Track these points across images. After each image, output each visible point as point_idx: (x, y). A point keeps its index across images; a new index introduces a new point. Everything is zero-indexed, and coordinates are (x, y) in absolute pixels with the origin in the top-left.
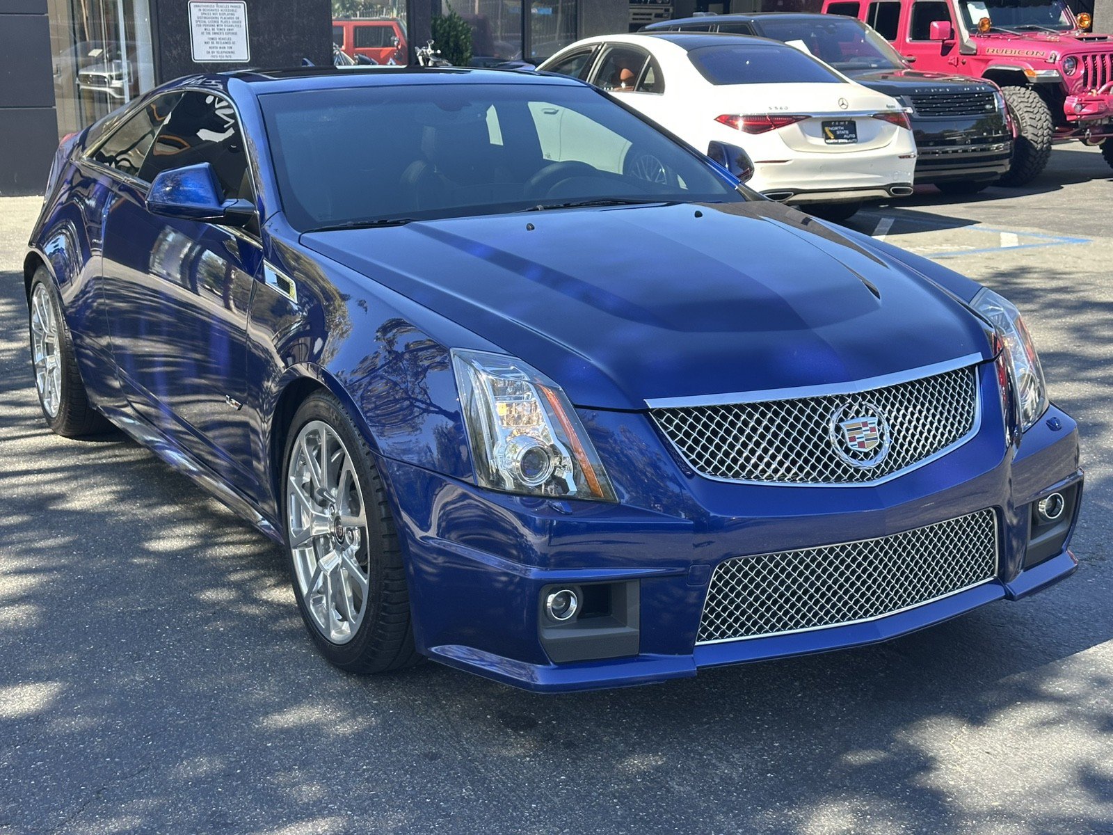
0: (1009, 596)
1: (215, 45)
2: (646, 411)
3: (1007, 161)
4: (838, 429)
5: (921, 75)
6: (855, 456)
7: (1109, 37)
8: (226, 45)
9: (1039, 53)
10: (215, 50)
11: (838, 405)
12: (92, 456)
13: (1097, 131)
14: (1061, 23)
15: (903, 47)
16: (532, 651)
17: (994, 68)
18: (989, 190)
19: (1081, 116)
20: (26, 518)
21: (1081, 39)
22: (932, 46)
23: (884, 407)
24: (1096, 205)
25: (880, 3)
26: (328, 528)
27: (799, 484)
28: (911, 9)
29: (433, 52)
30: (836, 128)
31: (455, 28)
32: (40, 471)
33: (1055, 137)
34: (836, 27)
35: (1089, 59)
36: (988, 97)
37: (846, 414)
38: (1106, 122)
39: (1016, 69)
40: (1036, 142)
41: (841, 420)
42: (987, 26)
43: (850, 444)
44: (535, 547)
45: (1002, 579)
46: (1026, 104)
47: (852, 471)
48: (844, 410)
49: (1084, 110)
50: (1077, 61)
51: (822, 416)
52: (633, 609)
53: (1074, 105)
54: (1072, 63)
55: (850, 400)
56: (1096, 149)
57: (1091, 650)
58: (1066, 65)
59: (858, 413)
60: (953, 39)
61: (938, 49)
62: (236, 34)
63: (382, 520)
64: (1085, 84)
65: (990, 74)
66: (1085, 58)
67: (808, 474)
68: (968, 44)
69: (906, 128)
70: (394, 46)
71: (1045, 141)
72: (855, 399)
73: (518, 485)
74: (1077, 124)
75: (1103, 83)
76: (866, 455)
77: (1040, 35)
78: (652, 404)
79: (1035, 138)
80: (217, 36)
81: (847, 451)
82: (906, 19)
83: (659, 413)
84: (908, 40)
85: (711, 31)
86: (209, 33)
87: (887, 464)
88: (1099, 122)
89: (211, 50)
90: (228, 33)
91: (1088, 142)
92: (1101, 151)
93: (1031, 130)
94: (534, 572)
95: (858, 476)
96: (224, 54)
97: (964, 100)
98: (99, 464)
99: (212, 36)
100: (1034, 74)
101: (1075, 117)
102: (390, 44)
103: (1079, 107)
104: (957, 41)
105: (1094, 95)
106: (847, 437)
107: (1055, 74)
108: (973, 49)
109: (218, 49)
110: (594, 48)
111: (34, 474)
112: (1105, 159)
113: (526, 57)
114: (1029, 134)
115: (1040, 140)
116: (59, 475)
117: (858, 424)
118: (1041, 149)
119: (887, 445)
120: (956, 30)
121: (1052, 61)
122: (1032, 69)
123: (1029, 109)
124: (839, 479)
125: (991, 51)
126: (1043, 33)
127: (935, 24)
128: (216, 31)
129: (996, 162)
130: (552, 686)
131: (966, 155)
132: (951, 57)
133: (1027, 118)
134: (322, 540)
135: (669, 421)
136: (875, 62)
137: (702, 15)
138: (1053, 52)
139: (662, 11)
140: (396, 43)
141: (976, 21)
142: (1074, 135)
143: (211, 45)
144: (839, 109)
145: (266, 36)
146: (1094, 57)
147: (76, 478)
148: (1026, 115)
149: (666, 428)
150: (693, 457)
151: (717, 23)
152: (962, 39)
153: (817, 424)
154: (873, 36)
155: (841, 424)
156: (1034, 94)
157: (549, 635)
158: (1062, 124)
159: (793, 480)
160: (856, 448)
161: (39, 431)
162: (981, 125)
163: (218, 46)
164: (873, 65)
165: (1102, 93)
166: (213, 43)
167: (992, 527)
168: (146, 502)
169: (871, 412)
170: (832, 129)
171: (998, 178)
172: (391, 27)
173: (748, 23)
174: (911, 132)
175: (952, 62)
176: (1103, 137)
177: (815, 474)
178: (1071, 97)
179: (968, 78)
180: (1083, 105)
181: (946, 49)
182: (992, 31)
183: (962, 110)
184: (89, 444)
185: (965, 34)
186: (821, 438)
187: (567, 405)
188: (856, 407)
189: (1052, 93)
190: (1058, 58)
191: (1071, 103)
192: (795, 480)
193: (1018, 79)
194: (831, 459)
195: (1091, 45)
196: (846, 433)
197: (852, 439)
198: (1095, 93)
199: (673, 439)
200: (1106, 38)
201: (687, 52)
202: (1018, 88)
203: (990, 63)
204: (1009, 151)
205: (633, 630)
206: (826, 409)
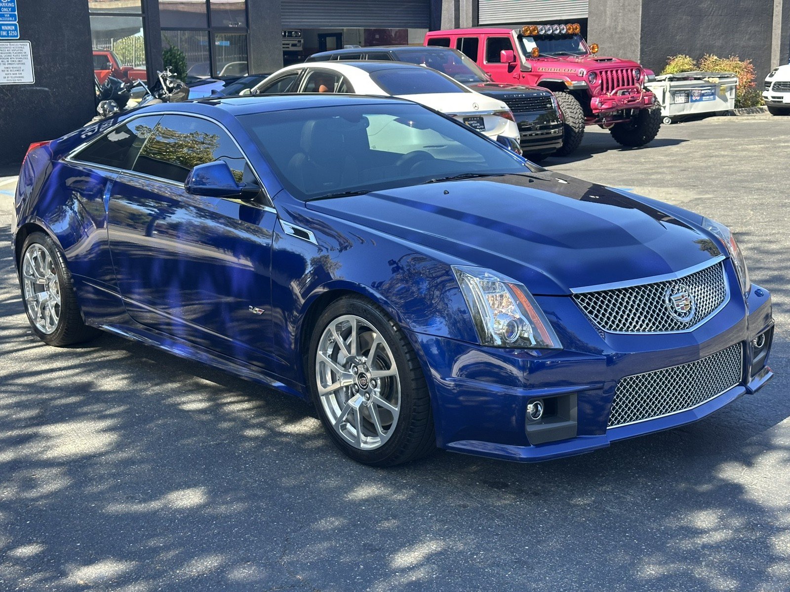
0: (749, 392)
1: (10, 72)
2: (570, 295)
3: (560, 140)
4: (670, 300)
5: (497, 85)
6: (679, 315)
7: (613, 59)
8: (17, 72)
9: (572, 70)
10: (9, 76)
11: (668, 286)
12: (88, 357)
13: (609, 119)
14: (580, 50)
15: (482, 67)
16: (522, 439)
17: (545, 80)
18: (548, 159)
19: (601, 110)
20: (82, 398)
21: (597, 60)
22: (503, 66)
23: (689, 286)
24: (622, 167)
25: (464, 38)
26: (352, 380)
27: (652, 333)
28: (485, 42)
29: (171, 74)
30: (472, 122)
31: (175, 57)
32: (60, 369)
33: (586, 122)
34: (445, 55)
35: (603, 73)
36: (547, 99)
37: (672, 291)
38: (615, 113)
39: (560, 81)
40: (575, 127)
41: (671, 295)
42: (537, 53)
43: (677, 308)
44: (520, 378)
45: (744, 383)
46: (567, 103)
47: (679, 323)
48: (672, 289)
49: (603, 106)
50: (596, 74)
51: (661, 293)
52: (574, 412)
53: (597, 103)
54: (593, 76)
55: (674, 283)
56: (607, 131)
57: (785, 421)
58: (590, 77)
59: (678, 290)
60: (515, 62)
61: (505, 68)
62: (24, 64)
63: (411, 370)
64: (602, 89)
65: (543, 84)
66: (601, 73)
67: (658, 327)
68: (526, 65)
69: (512, 120)
70: (109, 69)
71: (580, 127)
72: (676, 283)
73: (504, 342)
74: (598, 116)
75: (613, 89)
76: (685, 314)
77: (571, 58)
78: (574, 291)
79: (574, 125)
80: (11, 66)
81: (676, 312)
82: (483, 49)
83: (577, 296)
84: (485, 62)
85: (362, 59)
86: (5, 64)
87: (695, 318)
88: (611, 113)
89: (6, 76)
90: (19, 64)
91: (604, 127)
92: (610, 132)
93: (571, 120)
94: (519, 392)
95: (682, 326)
96: (16, 79)
97: (534, 102)
98: (100, 362)
99: (7, 66)
100: (571, 84)
101: (598, 111)
102: (106, 68)
103: (600, 104)
104: (518, 63)
105: (609, 96)
106: (675, 304)
107: (583, 83)
108: (529, 68)
109: (12, 75)
110: (300, 72)
111: (57, 371)
112: (613, 137)
113: (214, 76)
114: (570, 122)
115: (577, 126)
116: (77, 371)
117: (679, 297)
118: (578, 132)
119: (694, 308)
120: (517, 56)
121: (581, 75)
122: (570, 80)
123: (569, 107)
124: (672, 329)
125: (541, 69)
126: (572, 57)
127: (503, 52)
128: (10, 62)
129: (554, 141)
130: (531, 458)
131: (537, 137)
132: (515, 73)
133: (569, 112)
134: (344, 389)
135: (583, 300)
136: (472, 77)
137: (350, 48)
138: (581, 69)
139: (296, 42)
140: (111, 68)
141: (529, 49)
142: (596, 122)
143: (6, 72)
144: (474, 110)
145: (46, 65)
146: (606, 72)
147: (90, 371)
148: (568, 110)
149: (582, 304)
150: (599, 320)
151: (366, 53)
152: (521, 62)
153: (659, 298)
154: (465, 60)
155: (672, 297)
156: (571, 97)
157: (530, 428)
158: (589, 115)
159: (650, 331)
160: (680, 311)
161: (35, 344)
162: (542, 118)
163: (12, 73)
164: (471, 80)
165: (613, 95)
166: (7, 71)
167: (740, 353)
168: (154, 382)
169: (684, 289)
170: (469, 123)
171: (555, 151)
172: (106, 56)
173: (388, 52)
174: (516, 123)
175: (516, 76)
176: (612, 124)
177: (661, 326)
178: (595, 98)
179: (527, 86)
180: (602, 103)
181: (511, 68)
182: (540, 56)
183: (534, 108)
184: (78, 350)
185: (523, 58)
186: (662, 306)
187: (528, 294)
188: (677, 287)
189: (583, 96)
190: (585, 73)
191: (595, 101)
192: (651, 331)
193: (560, 87)
194: (668, 317)
195: (603, 64)
196: (674, 302)
197: (678, 306)
198: (609, 95)
199: (586, 310)
200: (611, 59)
201: (368, 74)
202: (561, 93)
203: (541, 77)
204: (561, 134)
205: (574, 422)
206: (663, 289)
